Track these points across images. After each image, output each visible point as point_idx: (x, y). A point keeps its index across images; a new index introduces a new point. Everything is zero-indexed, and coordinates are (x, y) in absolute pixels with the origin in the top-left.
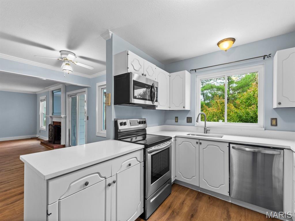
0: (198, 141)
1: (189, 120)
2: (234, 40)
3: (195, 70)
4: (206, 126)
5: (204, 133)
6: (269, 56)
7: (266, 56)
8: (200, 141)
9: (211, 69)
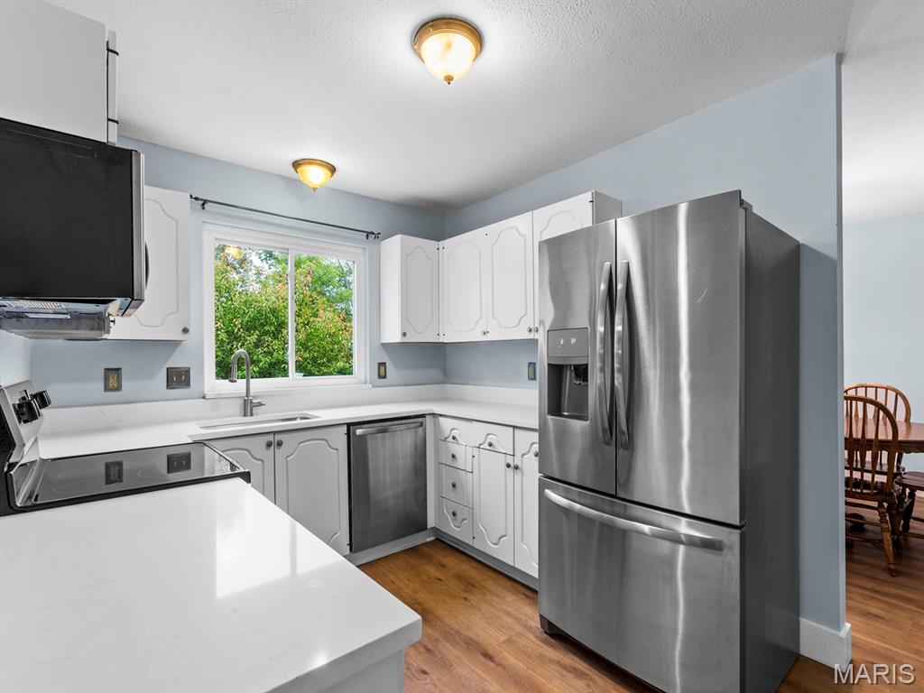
0: (270, 438)
1: (179, 378)
2: (333, 170)
3: (205, 202)
4: (252, 394)
5: (245, 415)
6: (377, 236)
7: (373, 234)
8: (278, 437)
9: (261, 219)
